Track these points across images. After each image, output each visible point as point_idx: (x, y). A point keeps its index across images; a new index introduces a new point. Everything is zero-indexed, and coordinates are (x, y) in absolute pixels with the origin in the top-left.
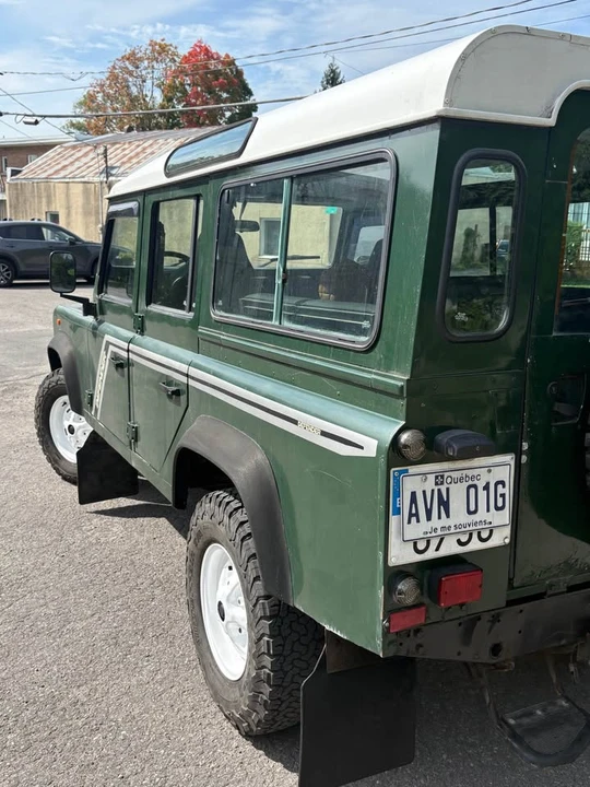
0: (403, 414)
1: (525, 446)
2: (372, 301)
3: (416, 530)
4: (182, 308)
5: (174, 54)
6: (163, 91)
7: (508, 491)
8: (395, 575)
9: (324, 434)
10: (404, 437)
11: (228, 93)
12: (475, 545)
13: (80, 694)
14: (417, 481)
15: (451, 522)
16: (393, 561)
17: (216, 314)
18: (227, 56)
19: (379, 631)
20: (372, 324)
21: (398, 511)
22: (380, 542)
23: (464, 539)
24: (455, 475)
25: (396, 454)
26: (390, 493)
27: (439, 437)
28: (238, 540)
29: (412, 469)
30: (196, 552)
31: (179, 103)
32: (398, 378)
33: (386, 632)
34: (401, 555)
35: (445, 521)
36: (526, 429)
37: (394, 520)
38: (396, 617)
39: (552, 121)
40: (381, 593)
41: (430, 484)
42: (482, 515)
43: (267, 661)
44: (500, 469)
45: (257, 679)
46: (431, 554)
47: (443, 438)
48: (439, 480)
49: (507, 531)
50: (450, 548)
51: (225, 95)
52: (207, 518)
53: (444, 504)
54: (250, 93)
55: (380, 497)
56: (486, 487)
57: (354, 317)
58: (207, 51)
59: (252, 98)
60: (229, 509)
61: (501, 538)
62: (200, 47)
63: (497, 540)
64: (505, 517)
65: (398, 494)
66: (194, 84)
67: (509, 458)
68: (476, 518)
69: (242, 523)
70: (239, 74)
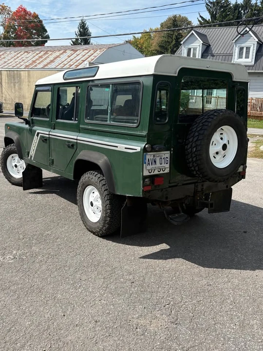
0: (146, 141)
1: (172, 149)
2: (137, 116)
3: (149, 167)
4: (72, 120)
5: (9, 11)
6: (4, 28)
7: (168, 159)
8: (145, 178)
9: (126, 148)
10: (147, 146)
11: (35, 30)
12: (162, 172)
13: (49, 232)
14: (149, 156)
15: (157, 166)
16: (144, 174)
17: (87, 121)
18: (34, 13)
19: (141, 191)
20: (138, 121)
21: (145, 163)
22: (141, 170)
23: (159, 170)
24: (157, 155)
25: (145, 150)
26: (144, 158)
27: (154, 146)
28: (98, 182)
29: (148, 154)
30: (82, 190)
31: (13, 34)
32: (145, 133)
33: (143, 190)
34: (146, 173)
35: (155, 166)
36: (172, 145)
37: (144, 165)
38: (145, 187)
39: (176, 75)
40: (142, 182)
41: (152, 157)
42: (163, 165)
43: (109, 211)
44: (167, 154)
45: (106, 217)
46: (152, 174)
47: (155, 146)
48: (154, 156)
49: (168, 169)
50: (156, 172)
51: (34, 31)
52: (87, 178)
53: (155, 162)
54: (46, 31)
55: (141, 160)
56: (164, 158)
57: (132, 120)
58: (25, 11)
59: (47, 34)
60: (95, 175)
61: (167, 171)
62: (22, 8)
63: (166, 171)
64: (168, 166)
65: (145, 159)
66: (19, 26)
67: (169, 152)
68: (162, 165)
69: (99, 177)
70: (41, 22)
